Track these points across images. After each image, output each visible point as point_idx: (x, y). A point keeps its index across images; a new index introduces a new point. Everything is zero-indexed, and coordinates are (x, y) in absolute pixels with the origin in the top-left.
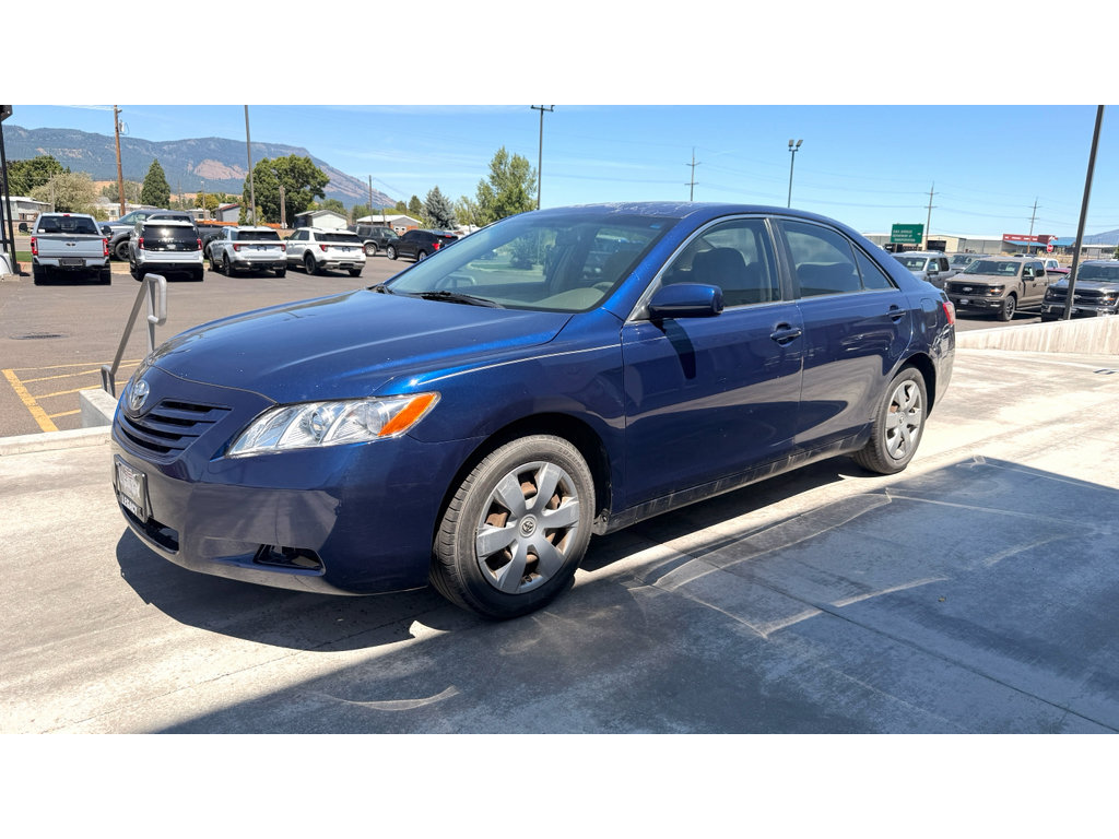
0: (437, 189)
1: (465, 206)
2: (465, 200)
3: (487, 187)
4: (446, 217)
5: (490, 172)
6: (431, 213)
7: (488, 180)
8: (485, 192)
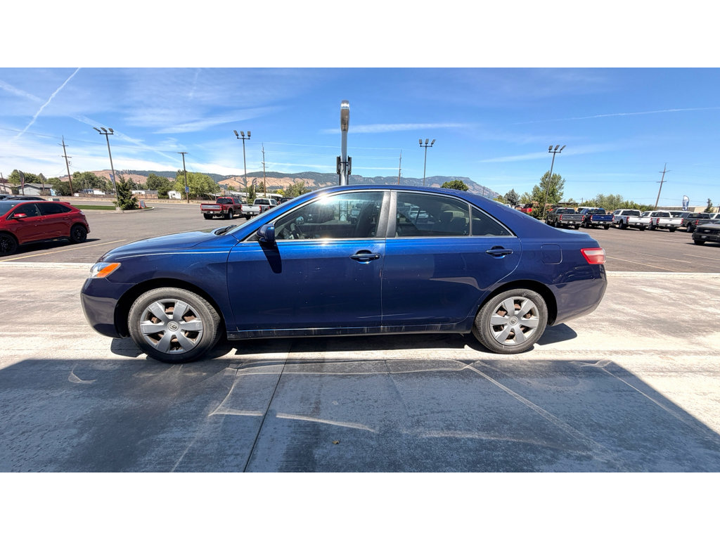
0: (513, 190)
1: (527, 197)
2: (526, 194)
3: (538, 188)
4: (515, 201)
5: (541, 182)
6: (509, 200)
7: (539, 185)
8: (536, 190)
